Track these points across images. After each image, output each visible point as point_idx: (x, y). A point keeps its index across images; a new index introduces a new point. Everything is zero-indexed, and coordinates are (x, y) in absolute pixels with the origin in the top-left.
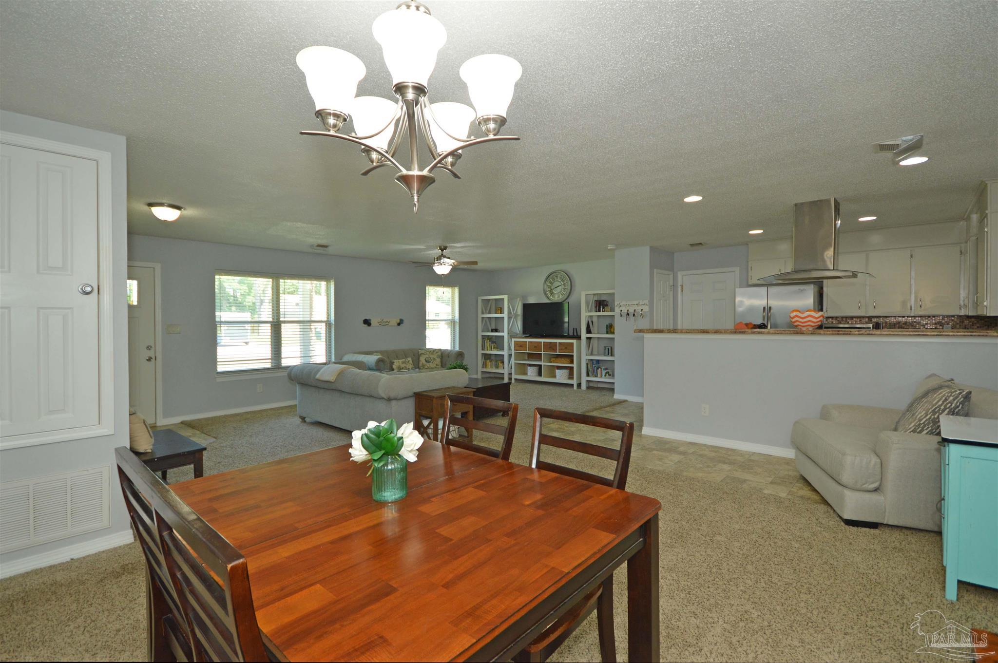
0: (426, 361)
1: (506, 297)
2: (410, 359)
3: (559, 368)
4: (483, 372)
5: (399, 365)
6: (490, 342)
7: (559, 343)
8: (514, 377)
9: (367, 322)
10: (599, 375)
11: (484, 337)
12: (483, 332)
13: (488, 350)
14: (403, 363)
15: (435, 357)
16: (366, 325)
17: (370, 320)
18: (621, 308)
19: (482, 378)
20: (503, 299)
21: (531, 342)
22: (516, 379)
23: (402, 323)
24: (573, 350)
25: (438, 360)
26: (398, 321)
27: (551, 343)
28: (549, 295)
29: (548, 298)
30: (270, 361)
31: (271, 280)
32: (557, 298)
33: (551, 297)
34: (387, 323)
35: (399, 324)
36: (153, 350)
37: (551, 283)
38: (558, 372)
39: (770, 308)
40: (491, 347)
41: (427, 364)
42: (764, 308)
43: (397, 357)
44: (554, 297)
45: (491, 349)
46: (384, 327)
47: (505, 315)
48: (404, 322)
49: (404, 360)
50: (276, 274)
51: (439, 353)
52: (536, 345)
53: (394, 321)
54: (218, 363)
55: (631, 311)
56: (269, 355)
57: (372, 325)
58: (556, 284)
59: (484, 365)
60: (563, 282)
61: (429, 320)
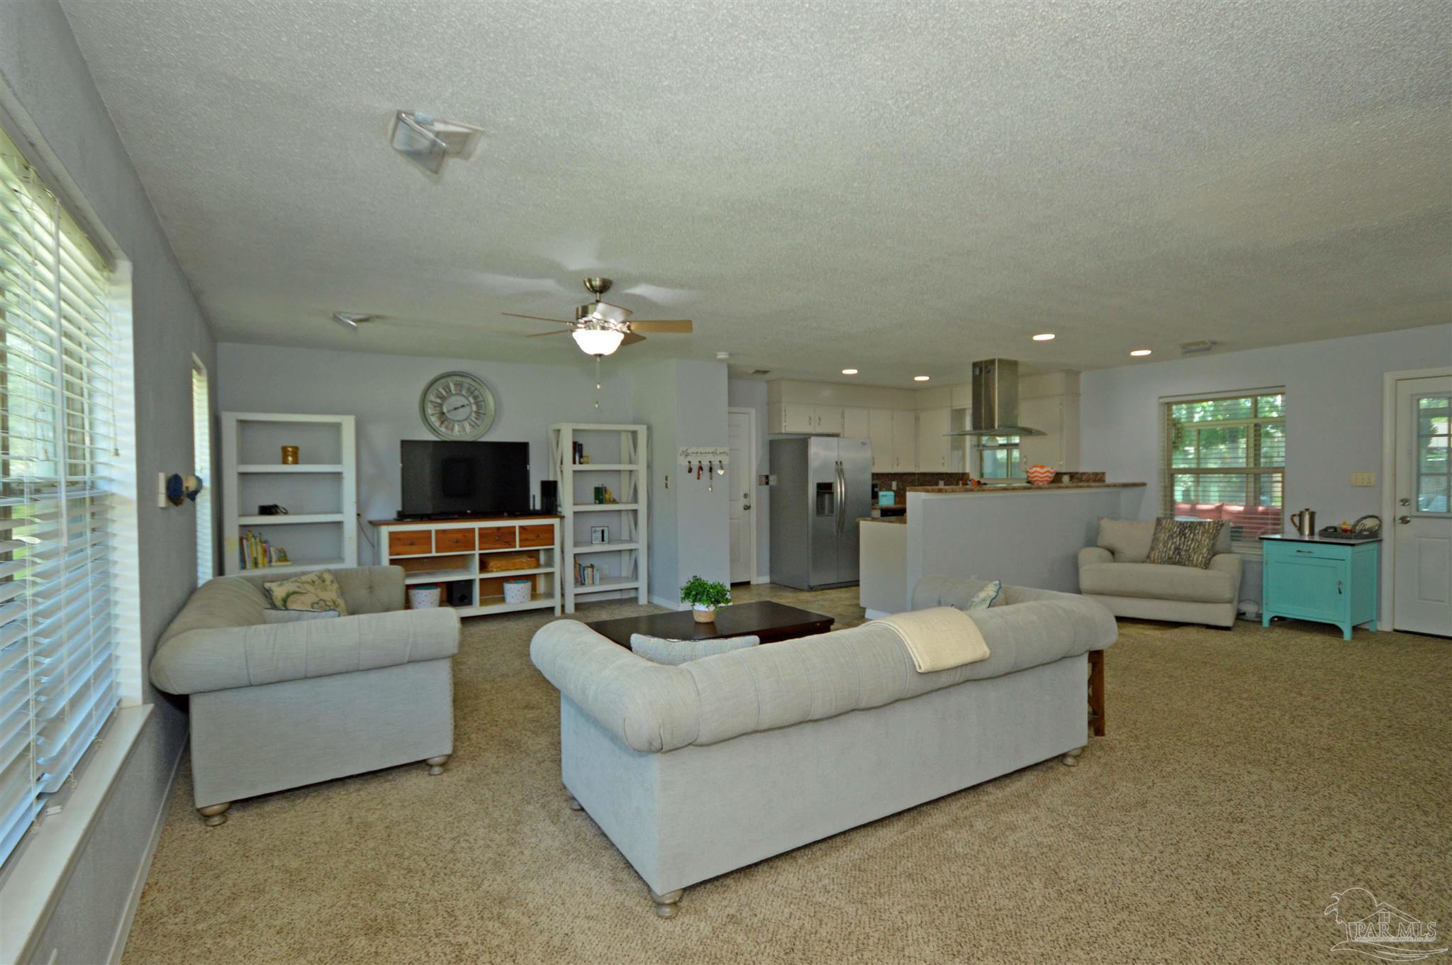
1: (346, 421)
3: (512, 580)
7: (520, 527)
10: (588, 580)
11: (244, 530)
12: (242, 515)
13: (256, 564)
18: (689, 458)
20: (337, 427)
21: (444, 531)
24: (553, 539)
27: (499, 529)
29: (434, 430)
37: (441, 398)
38: (510, 588)
39: (841, 463)
42: (837, 463)
45: (270, 561)
47: (347, 467)
52: (459, 536)
55: (705, 464)
58: (457, 401)
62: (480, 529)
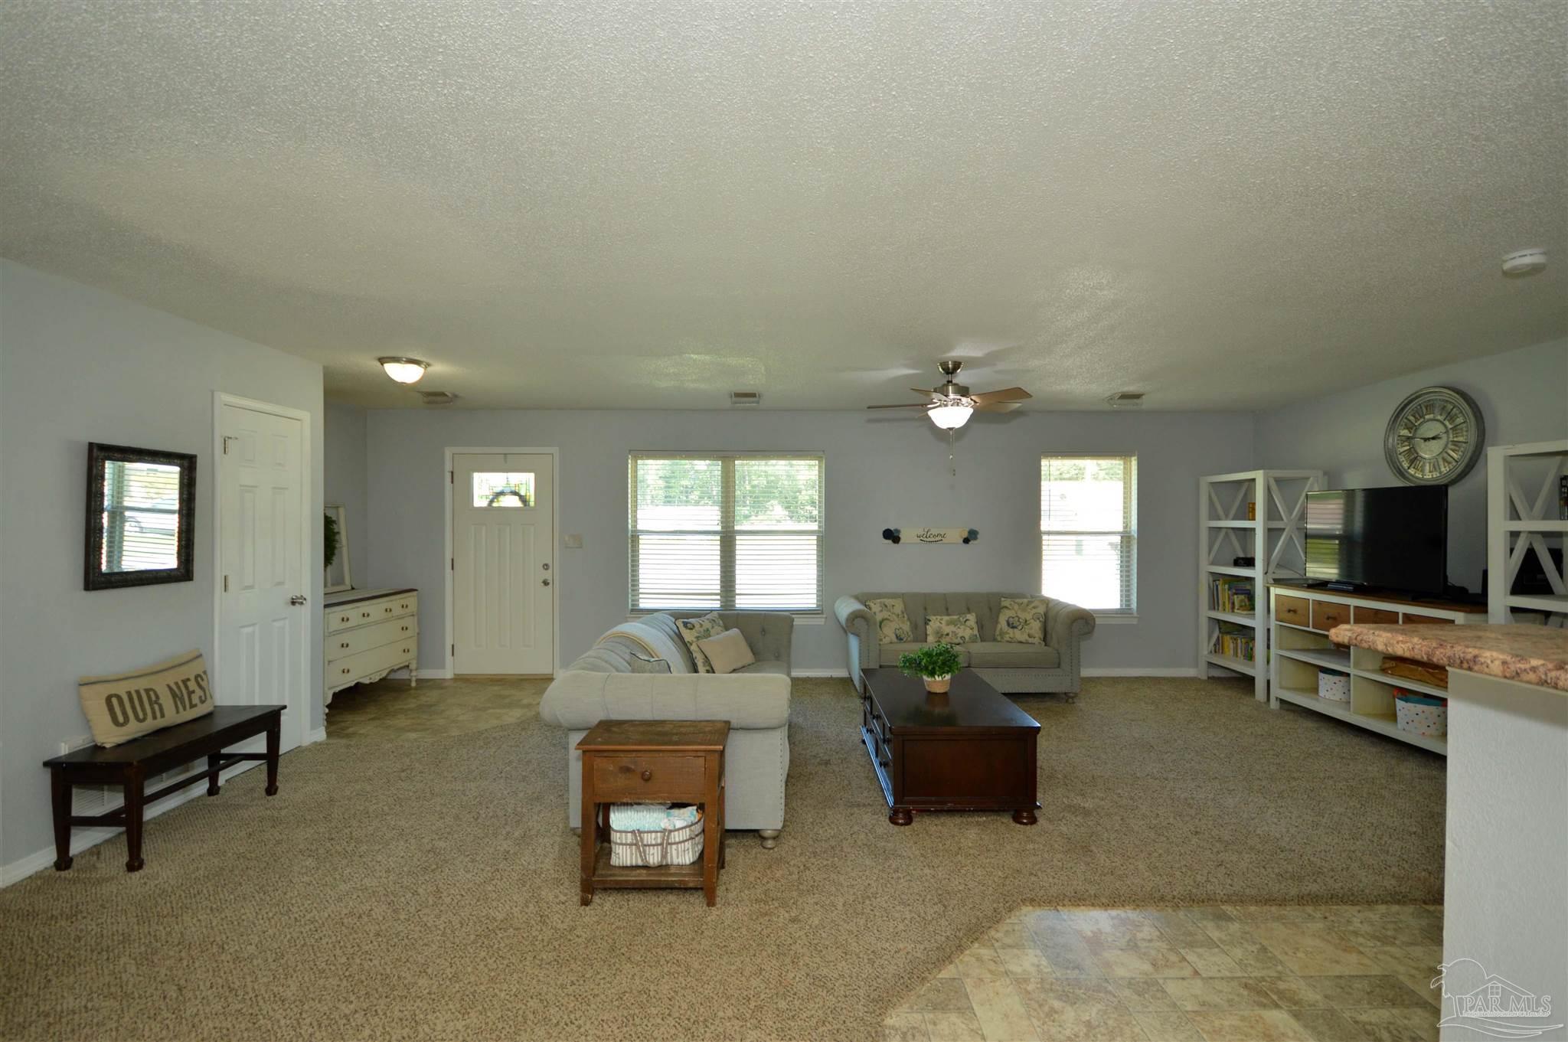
0: (1008, 624)
1: (1259, 476)
2: (972, 618)
3: (1406, 694)
4: (1210, 664)
5: (940, 628)
6: (1229, 589)
7: (1405, 615)
8: (1275, 692)
9: (891, 536)
11: (1216, 577)
12: (1213, 563)
13: (1222, 611)
14: (949, 623)
15: (1029, 617)
16: (890, 541)
17: (898, 531)
19: (1209, 678)
20: (1254, 483)
21: (1320, 603)
22: (1282, 701)
23: (975, 538)
25: (1036, 627)
26: (965, 535)
28: (1406, 465)
30: (719, 597)
31: (720, 463)
32: (1427, 475)
33: (1412, 471)
34: (939, 538)
35: (966, 541)
36: (550, 571)
37: (1409, 429)
38: (1403, 706)
40: (1233, 603)
41: (1011, 631)
43: (947, 609)
44: (1422, 471)
45: (1230, 609)
46: (933, 544)
47: (1259, 524)
48: (978, 536)
49: (955, 617)
50: (726, 452)
51: (1041, 610)
52: (1333, 612)
53: (956, 535)
54: (641, 596)
56: (716, 587)
57: (901, 541)
58: (1431, 429)
59: (1218, 647)
60: (1452, 419)
61: (1049, 533)
62: (1356, 607)
